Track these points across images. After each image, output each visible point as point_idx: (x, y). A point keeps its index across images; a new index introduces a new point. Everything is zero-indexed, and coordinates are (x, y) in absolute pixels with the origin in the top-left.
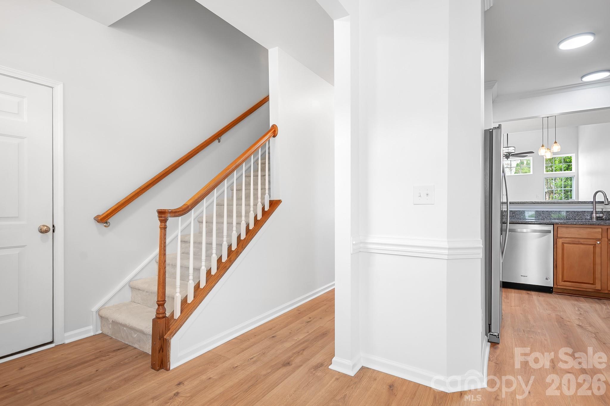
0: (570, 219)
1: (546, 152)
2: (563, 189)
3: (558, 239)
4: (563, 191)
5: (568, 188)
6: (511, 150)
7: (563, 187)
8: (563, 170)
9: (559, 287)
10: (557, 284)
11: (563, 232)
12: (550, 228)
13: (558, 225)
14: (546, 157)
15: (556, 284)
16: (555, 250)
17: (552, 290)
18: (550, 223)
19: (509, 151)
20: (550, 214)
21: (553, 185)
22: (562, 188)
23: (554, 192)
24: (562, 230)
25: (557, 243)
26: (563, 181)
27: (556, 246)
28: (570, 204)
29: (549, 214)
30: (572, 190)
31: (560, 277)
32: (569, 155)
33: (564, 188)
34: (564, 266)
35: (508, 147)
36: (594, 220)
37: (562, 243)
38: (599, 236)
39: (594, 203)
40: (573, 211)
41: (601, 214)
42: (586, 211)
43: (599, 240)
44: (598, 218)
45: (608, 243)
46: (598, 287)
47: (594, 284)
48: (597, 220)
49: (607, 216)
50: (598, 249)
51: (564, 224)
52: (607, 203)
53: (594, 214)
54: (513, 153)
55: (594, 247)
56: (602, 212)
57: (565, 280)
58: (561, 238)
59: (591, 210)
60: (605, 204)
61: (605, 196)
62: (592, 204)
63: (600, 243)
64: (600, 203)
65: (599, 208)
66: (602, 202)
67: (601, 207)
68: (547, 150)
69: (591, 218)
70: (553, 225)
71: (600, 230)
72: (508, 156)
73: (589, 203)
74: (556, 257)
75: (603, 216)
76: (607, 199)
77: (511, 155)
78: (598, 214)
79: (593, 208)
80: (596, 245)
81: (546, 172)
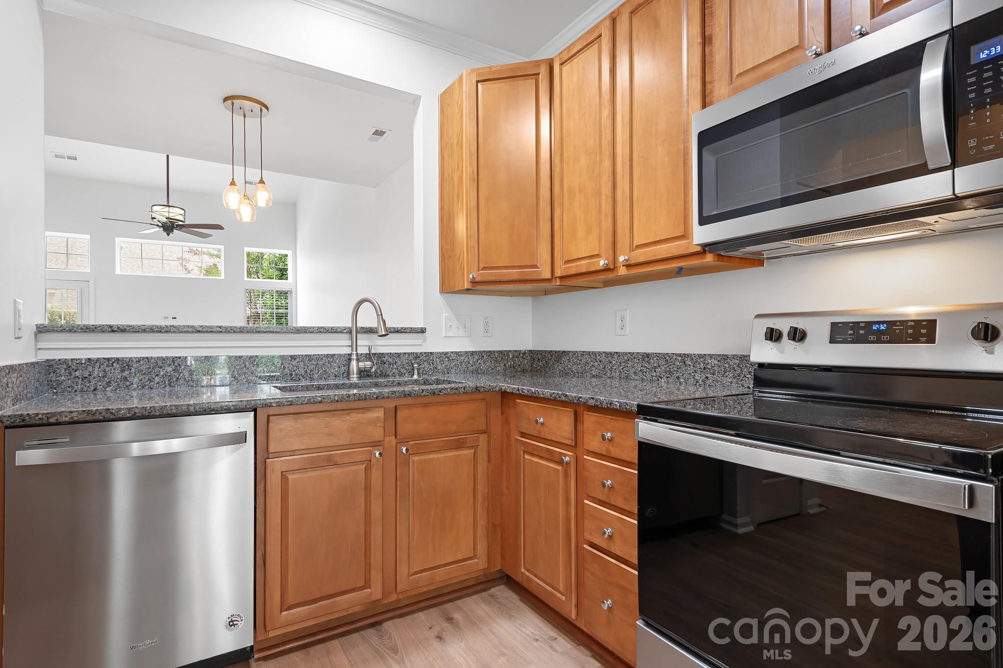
0: (299, 380)
1: (240, 202)
2: (275, 311)
3: (268, 462)
4: (275, 317)
5: (282, 310)
6: (176, 214)
7: (275, 308)
8: (274, 279)
9: (272, 633)
10: (265, 629)
11: (284, 431)
12: (244, 423)
13: (272, 411)
15: (262, 630)
16: (260, 500)
17: (252, 652)
18: (242, 406)
19: (171, 215)
20: (248, 365)
22: (273, 309)
23: (261, 317)
24: (281, 427)
25: (268, 474)
26: (274, 299)
27: (262, 486)
29: (243, 366)
30: (288, 314)
31: (277, 597)
32: (284, 252)
34: (287, 546)
35: (169, 206)
36: (354, 378)
37: (282, 472)
38: (377, 433)
39: (353, 332)
40: (306, 356)
41: (367, 361)
42: (335, 355)
43: (376, 444)
44: (363, 371)
45: (397, 450)
46: (375, 591)
47: (367, 585)
48: (360, 378)
49: (379, 368)
50: (376, 475)
51: (289, 403)
52: (384, 333)
53: (354, 364)
54: (181, 223)
55: (366, 469)
56: (369, 357)
57: (291, 601)
58: (279, 454)
59: (348, 351)
60: (380, 334)
61: (380, 314)
62: (347, 336)
63: (380, 454)
64: (365, 332)
65: (364, 344)
66: (370, 331)
67: (367, 343)
68: (243, 197)
69: (348, 374)
70: (255, 410)
71: (379, 414)
72: (169, 227)
73: (341, 332)
74: (263, 527)
75: (372, 368)
76: (384, 322)
77: (176, 225)
78: (362, 361)
79: (352, 346)
80: (370, 461)
81: (247, 278)
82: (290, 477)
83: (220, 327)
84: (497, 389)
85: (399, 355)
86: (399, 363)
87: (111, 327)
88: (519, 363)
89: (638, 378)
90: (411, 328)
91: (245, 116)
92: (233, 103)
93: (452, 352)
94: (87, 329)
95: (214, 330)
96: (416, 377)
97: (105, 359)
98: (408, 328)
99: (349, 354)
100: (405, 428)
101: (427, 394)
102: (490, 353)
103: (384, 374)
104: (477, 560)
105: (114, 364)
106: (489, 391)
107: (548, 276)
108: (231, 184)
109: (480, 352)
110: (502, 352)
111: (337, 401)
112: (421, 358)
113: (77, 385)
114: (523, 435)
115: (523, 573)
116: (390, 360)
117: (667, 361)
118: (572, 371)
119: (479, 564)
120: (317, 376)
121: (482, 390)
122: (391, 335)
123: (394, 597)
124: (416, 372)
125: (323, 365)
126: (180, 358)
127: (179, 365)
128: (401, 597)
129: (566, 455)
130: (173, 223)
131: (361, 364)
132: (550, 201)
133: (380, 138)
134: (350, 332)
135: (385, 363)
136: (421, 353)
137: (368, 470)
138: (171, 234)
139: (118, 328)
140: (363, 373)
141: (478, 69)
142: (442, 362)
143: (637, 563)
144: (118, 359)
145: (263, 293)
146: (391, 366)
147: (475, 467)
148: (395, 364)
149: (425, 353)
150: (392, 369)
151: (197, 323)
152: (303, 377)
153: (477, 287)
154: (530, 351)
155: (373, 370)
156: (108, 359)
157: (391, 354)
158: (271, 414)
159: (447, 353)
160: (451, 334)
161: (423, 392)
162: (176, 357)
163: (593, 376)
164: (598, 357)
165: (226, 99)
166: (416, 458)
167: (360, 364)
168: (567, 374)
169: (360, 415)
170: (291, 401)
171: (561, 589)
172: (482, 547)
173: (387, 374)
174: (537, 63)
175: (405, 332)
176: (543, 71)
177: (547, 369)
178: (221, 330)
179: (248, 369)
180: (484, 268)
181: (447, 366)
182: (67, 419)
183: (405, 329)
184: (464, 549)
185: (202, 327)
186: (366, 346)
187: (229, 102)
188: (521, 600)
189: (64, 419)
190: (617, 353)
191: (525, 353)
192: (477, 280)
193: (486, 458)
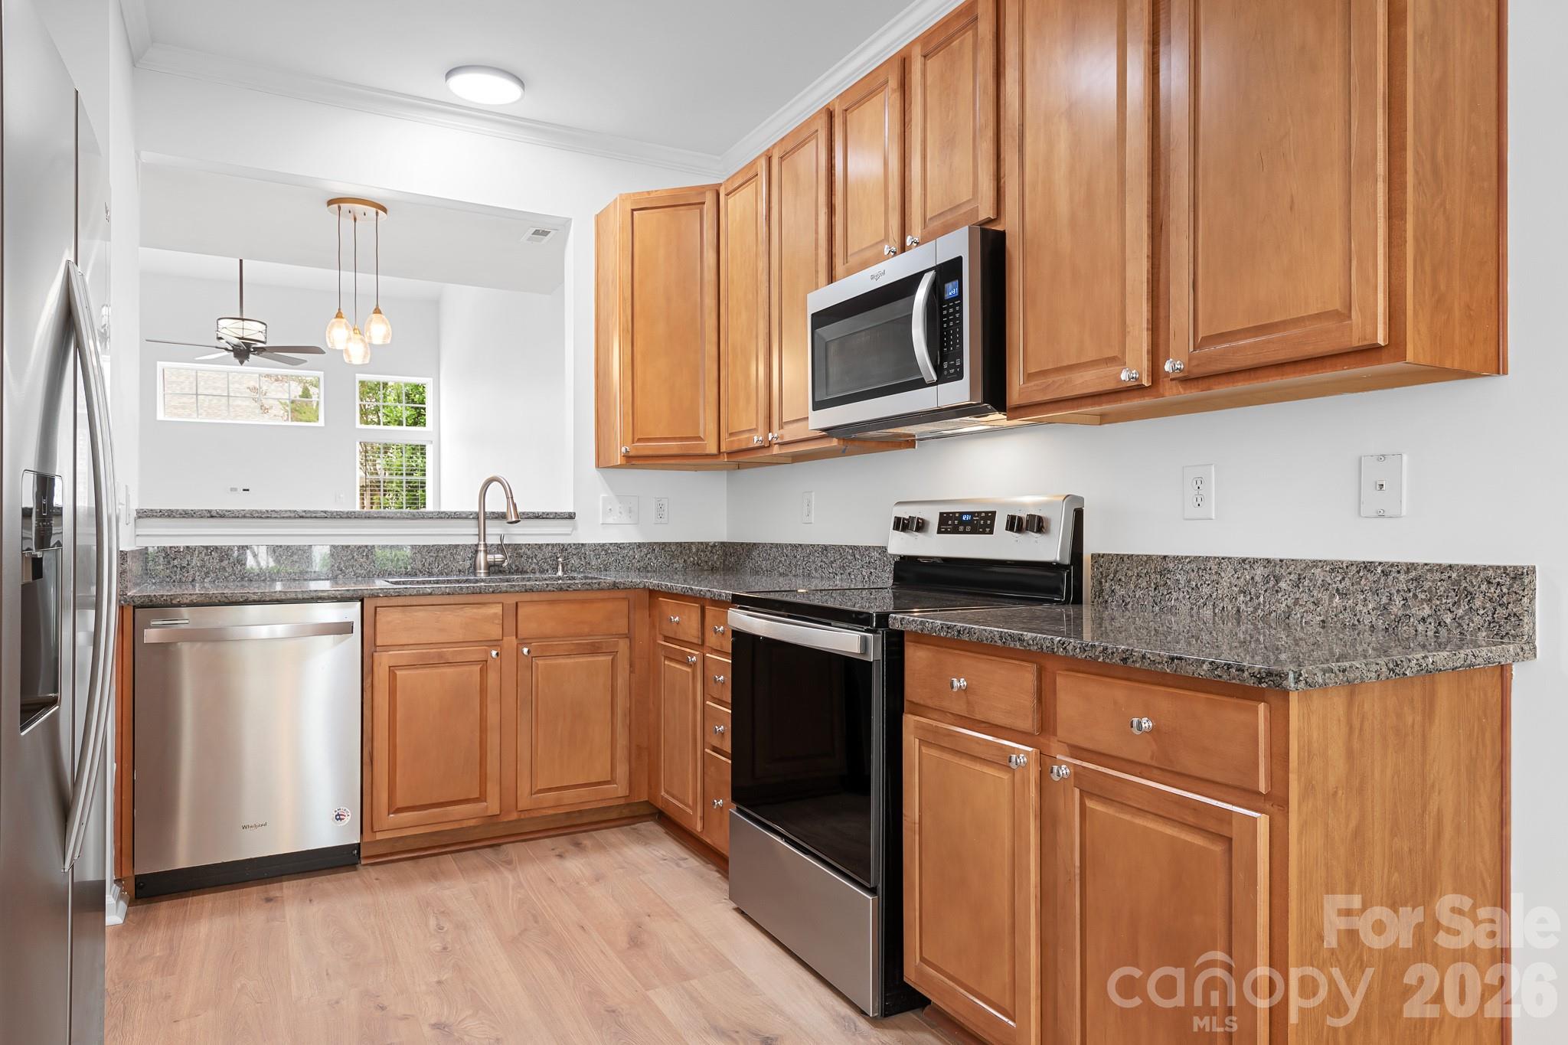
0: (416, 575)
1: (349, 339)
2: (404, 478)
3: (375, 654)
4: (404, 484)
5: (417, 477)
6: (253, 331)
7: (404, 473)
8: (404, 424)
9: (379, 836)
10: (372, 828)
11: (392, 623)
12: (351, 612)
13: (379, 602)
14: (349, 356)
15: (370, 828)
16: (367, 695)
17: (359, 853)
18: (349, 594)
19: (246, 334)
20: (356, 557)
21: (381, 464)
22: (402, 474)
23: (382, 484)
24: (389, 619)
25: (375, 669)
26: (405, 456)
27: (369, 680)
28: (417, 519)
29: (350, 557)
30: (425, 483)
31: (385, 797)
32: (419, 380)
33: (407, 474)
34: (395, 746)
35: (243, 320)
36: (482, 573)
37: (390, 667)
38: (495, 632)
39: (482, 518)
40: (424, 546)
41: (498, 553)
42: (459, 545)
43: (495, 643)
44: (491, 566)
45: (519, 651)
46: (492, 806)
47: (482, 798)
48: (488, 574)
49: (514, 562)
50: (492, 678)
51: (397, 594)
52: (514, 519)
53: (481, 556)
54: (260, 345)
55: (481, 670)
56: (501, 548)
57: (400, 804)
58: (387, 647)
59: (474, 541)
60: (510, 520)
61: (510, 497)
62: (474, 522)
63: (497, 654)
64: (496, 518)
65: (495, 533)
66: (502, 516)
67: (499, 531)
68: (352, 332)
69: (474, 568)
70: (362, 601)
71: (497, 609)
72: (243, 351)
73: (466, 518)
74: (370, 724)
75: (503, 562)
76: (515, 506)
77: (254, 348)
78: (492, 554)
79: (479, 535)
80: (486, 661)
81: (361, 423)
82: (398, 673)
83: (325, 512)
84: (641, 586)
85: (540, 546)
86: (540, 556)
87: (209, 511)
88: (706, 559)
89: (818, 576)
90: (556, 513)
91: (355, 220)
92: (339, 208)
93: (611, 544)
94: (186, 514)
95: (318, 515)
96: (560, 573)
97: (203, 547)
98: (551, 513)
99: (476, 545)
100: (527, 628)
101: (552, 589)
102: (664, 546)
103: (521, 570)
104: (615, 785)
105: (213, 553)
106: (633, 588)
107: (714, 451)
108: (337, 317)
109: (650, 544)
110: (681, 544)
111: (449, 594)
112: (569, 551)
113: (176, 575)
114: (667, 639)
115: (665, 796)
116: (529, 553)
117: (841, 554)
118: (762, 569)
119: (619, 789)
120: (437, 570)
121: (622, 586)
122: (522, 522)
123: (514, 816)
124: (560, 567)
125: (445, 557)
126: (281, 546)
127: (280, 555)
128: (522, 817)
129: (692, 655)
130: (248, 346)
131: (490, 558)
132: (717, 359)
133: (542, 239)
134: (477, 518)
135: (522, 556)
136: (570, 544)
137: (483, 672)
138: (246, 362)
139: (217, 513)
140: (492, 568)
141: (634, 194)
142: (598, 556)
143: (730, 752)
144: (216, 548)
145: (387, 449)
146: (530, 560)
147: (614, 678)
148: (535, 558)
149: (574, 544)
150: (531, 564)
151: (300, 507)
152: (420, 571)
153: (632, 461)
154: (722, 543)
155: (505, 564)
156: (207, 548)
157: (529, 545)
158: (378, 605)
159: (604, 545)
160: (610, 520)
161: (547, 587)
162: (277, 546)
163: (781, 575)
164: (785, 551)
165: (330, 203)
166: (540, 662)
167: (489, 556)
168: (757, 573)
169: (475, 610)
170: (398, 592)
171: (691, 803)
172: (622, 770)
173: (525, 569)
174: (701, 190)
175: (547, 518)
176: (709, 199)
177: (739, 567)
178: (326, 515)
179: (356, 560)
180: (639, 440)
181: (605, 561)
182: (188, 601)
183: (548, 514)
184: (600, 771)
185: (305, 511)
186: (497, 534)
187: (336, 206)
188: (667, 833)
189: (185, 601)
190: (801, 545)
191: (714, 546)
192: (631, 454)
193: (627, 667)
